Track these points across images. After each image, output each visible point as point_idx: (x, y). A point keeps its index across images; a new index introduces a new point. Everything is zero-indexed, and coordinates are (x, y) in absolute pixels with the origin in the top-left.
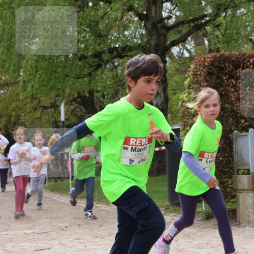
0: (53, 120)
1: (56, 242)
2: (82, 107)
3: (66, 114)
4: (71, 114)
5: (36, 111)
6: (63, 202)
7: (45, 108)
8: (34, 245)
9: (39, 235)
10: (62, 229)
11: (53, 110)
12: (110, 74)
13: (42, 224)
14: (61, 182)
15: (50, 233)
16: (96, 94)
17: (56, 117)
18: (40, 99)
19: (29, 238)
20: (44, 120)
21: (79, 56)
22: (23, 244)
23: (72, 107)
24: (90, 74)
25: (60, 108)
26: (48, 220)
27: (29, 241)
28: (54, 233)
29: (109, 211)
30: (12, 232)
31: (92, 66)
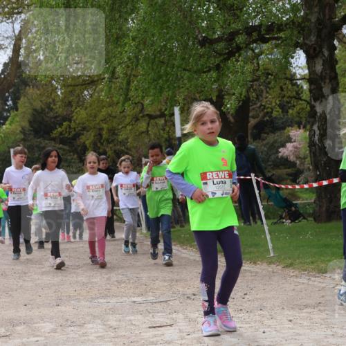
1: (181, 316)
6: (185, 258)
7: (151, 117)
8: (148, 320)
9: (155, 304)
10: (188, 297)
14: (182, 229)
15: (171, 303)
17: (169, 132)
18: (143, 105)
19: (141, 309)
22: (132, 318)
24: (218, 67)
25: (174, 119)
27: (141, 313)
28: (177, 302)
30: (114, 300)
31: (221, 55)
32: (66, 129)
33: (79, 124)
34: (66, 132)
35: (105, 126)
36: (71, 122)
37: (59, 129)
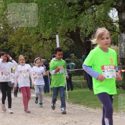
0: (51, 48)
2: (71, 40)
3: (60, 44)
4: (64, 44)
5: (39, 42)
7: (45, 39)
11: (51, 41)
12: (91, 16)
13: (49, 121)
16: (81, 31)
17: (53, 46)
20: (45, 49)
21: (68, 3)
23: (64, 40)
24: (76, 16)
25: (56, 40)
26: (53, 118)
29: (96, 113)
31: (77, 10)
32: (5, 45)
33: (12, 43)
34: (5, 47)
35: (23, 43)
36: (7, 42)
37: (2, 45)
